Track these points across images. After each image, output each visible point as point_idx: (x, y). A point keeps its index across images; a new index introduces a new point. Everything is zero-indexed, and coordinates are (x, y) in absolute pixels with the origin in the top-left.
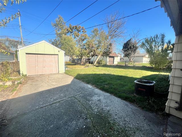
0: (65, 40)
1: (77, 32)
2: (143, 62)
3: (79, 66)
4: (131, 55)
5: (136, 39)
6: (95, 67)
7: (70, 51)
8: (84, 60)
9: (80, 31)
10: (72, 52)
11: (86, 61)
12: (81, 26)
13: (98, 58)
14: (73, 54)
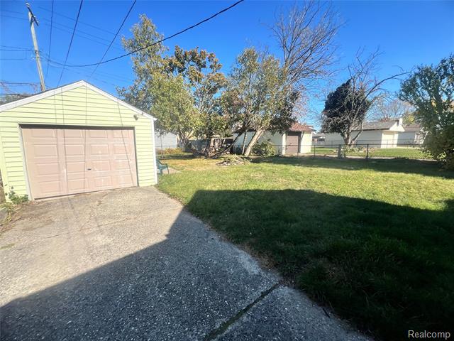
0: (160, 86)
1: (195, 67)
2: (383, 147)
3: (203, 161)
4: (349, 126)
5: (367, 79)
6: (249, 164)
7: (177, 119)
8: (217, 144)
9: (204, 66)
10: (181, 120)
11: (222, 147)
12: (205, 50)
13: (256, 137)
14: (186, 129)
